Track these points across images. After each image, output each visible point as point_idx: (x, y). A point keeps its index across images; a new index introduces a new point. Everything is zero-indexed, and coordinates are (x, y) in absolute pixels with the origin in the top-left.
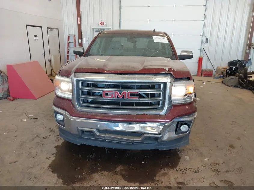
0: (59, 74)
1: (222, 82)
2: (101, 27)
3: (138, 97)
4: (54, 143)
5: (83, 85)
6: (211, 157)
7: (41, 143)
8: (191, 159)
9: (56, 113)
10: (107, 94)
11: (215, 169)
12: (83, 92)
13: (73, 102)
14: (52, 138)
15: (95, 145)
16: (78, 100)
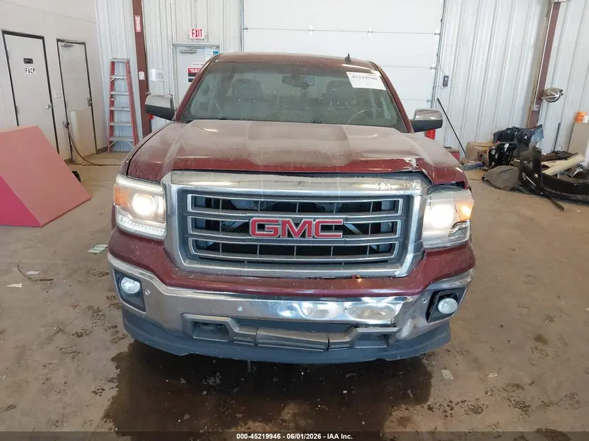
0: (127, 174)
1: (483, 178)
2: (195, 43)
3: (341, 234)
4: (109, 349)
5: (195, 204)
6: (500, 369)
7: (74, 348)
8: (456, 376)
9: (121, 275)
10: (261, 227)
11: (517, 399)
12: (195, 221)
13: (168, 248)
14: (101, 334)
15: (226, 356)
16: (184, 243)
